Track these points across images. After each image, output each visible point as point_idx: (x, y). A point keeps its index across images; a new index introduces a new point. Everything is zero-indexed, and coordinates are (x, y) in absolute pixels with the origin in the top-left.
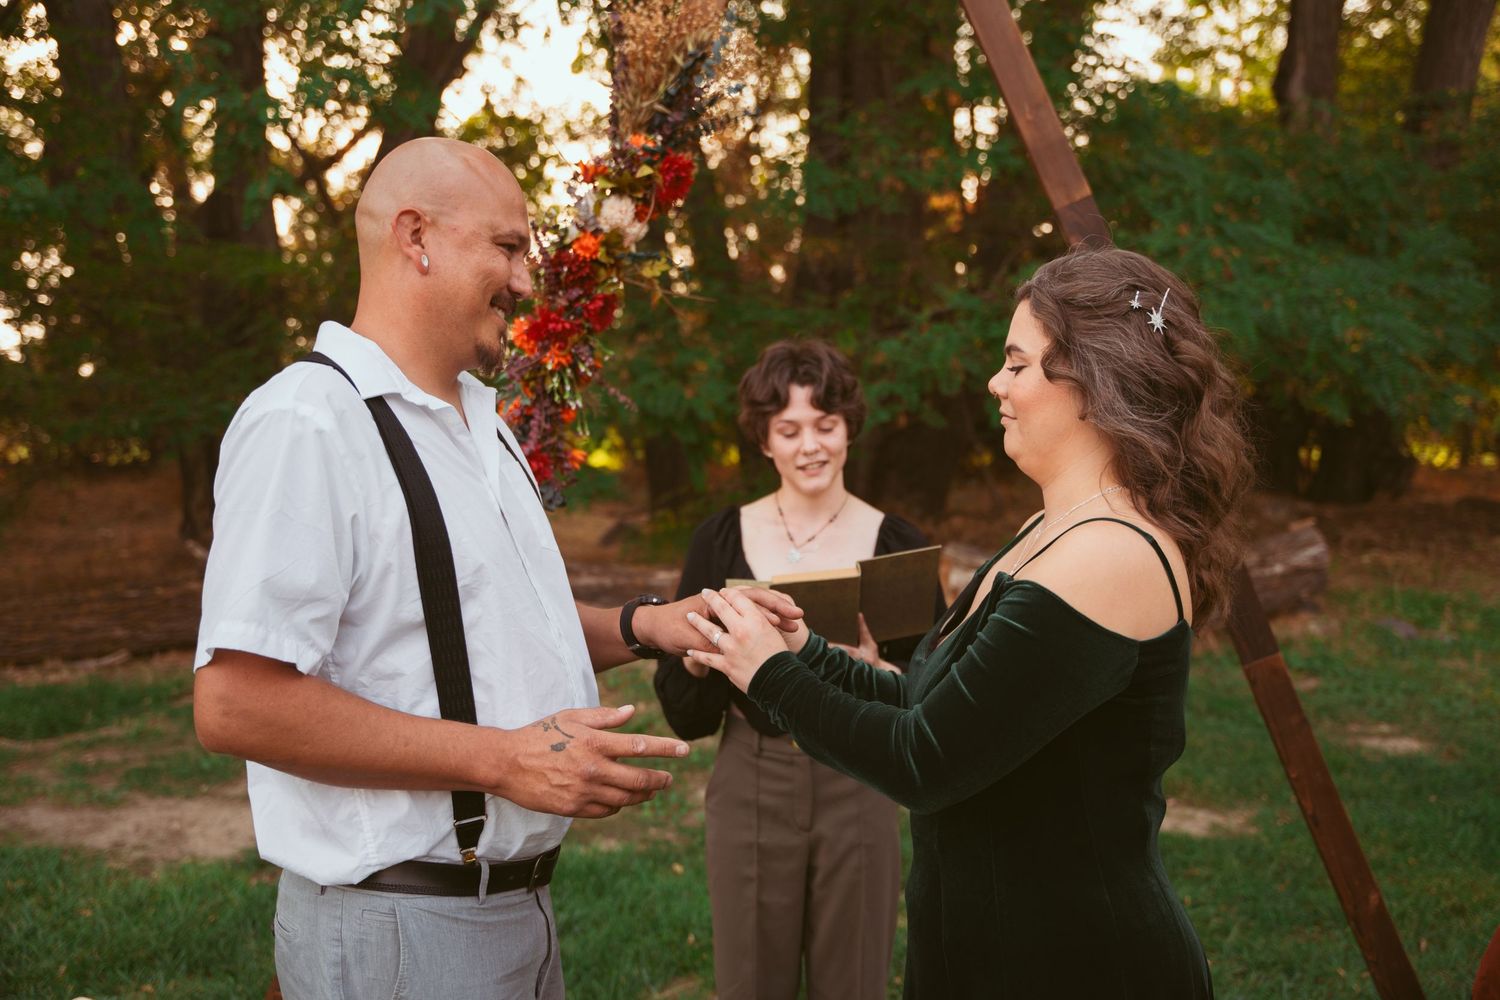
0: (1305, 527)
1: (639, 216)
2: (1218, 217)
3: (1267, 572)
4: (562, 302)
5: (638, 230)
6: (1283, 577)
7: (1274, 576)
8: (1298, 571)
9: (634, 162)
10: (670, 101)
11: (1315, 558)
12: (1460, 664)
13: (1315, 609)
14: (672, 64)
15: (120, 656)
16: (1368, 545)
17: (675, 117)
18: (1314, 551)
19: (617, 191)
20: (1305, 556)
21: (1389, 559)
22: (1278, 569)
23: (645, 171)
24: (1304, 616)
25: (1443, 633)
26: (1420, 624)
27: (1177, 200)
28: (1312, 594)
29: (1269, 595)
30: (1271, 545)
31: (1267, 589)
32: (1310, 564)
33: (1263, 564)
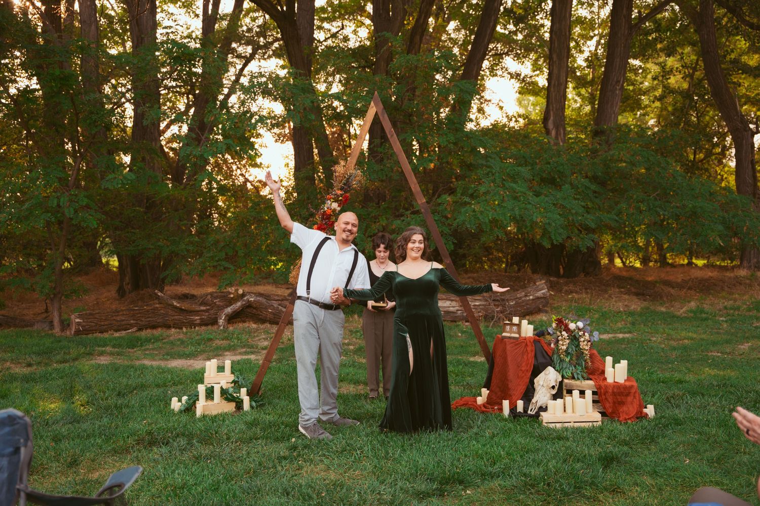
0: (541, 283)
1: (339, 206)
2: (504, 180)
3: (528, 298)
4: (324, 222)
5: (339, 209)
6: (533, 300)
7: (529, 300)
8: (538, 298)
9: (338, 196)
10: (344, 184)
11: (544, 294)
13: (546, 312)
14: (345, 177)
15: (135, 329)
16: (572, 292)
17: (346, 187)
18: (544, 291)
19: (335, 202)
20: (539, 294)
22: (531, 297)
23: (341, 198)
24: (542, 314)
27: (490, 175)
28: (544, 306)
29: (528, 306)
30: (529, 290)
31: (528, 304)
32: (542, 296)
33: (526, 296)
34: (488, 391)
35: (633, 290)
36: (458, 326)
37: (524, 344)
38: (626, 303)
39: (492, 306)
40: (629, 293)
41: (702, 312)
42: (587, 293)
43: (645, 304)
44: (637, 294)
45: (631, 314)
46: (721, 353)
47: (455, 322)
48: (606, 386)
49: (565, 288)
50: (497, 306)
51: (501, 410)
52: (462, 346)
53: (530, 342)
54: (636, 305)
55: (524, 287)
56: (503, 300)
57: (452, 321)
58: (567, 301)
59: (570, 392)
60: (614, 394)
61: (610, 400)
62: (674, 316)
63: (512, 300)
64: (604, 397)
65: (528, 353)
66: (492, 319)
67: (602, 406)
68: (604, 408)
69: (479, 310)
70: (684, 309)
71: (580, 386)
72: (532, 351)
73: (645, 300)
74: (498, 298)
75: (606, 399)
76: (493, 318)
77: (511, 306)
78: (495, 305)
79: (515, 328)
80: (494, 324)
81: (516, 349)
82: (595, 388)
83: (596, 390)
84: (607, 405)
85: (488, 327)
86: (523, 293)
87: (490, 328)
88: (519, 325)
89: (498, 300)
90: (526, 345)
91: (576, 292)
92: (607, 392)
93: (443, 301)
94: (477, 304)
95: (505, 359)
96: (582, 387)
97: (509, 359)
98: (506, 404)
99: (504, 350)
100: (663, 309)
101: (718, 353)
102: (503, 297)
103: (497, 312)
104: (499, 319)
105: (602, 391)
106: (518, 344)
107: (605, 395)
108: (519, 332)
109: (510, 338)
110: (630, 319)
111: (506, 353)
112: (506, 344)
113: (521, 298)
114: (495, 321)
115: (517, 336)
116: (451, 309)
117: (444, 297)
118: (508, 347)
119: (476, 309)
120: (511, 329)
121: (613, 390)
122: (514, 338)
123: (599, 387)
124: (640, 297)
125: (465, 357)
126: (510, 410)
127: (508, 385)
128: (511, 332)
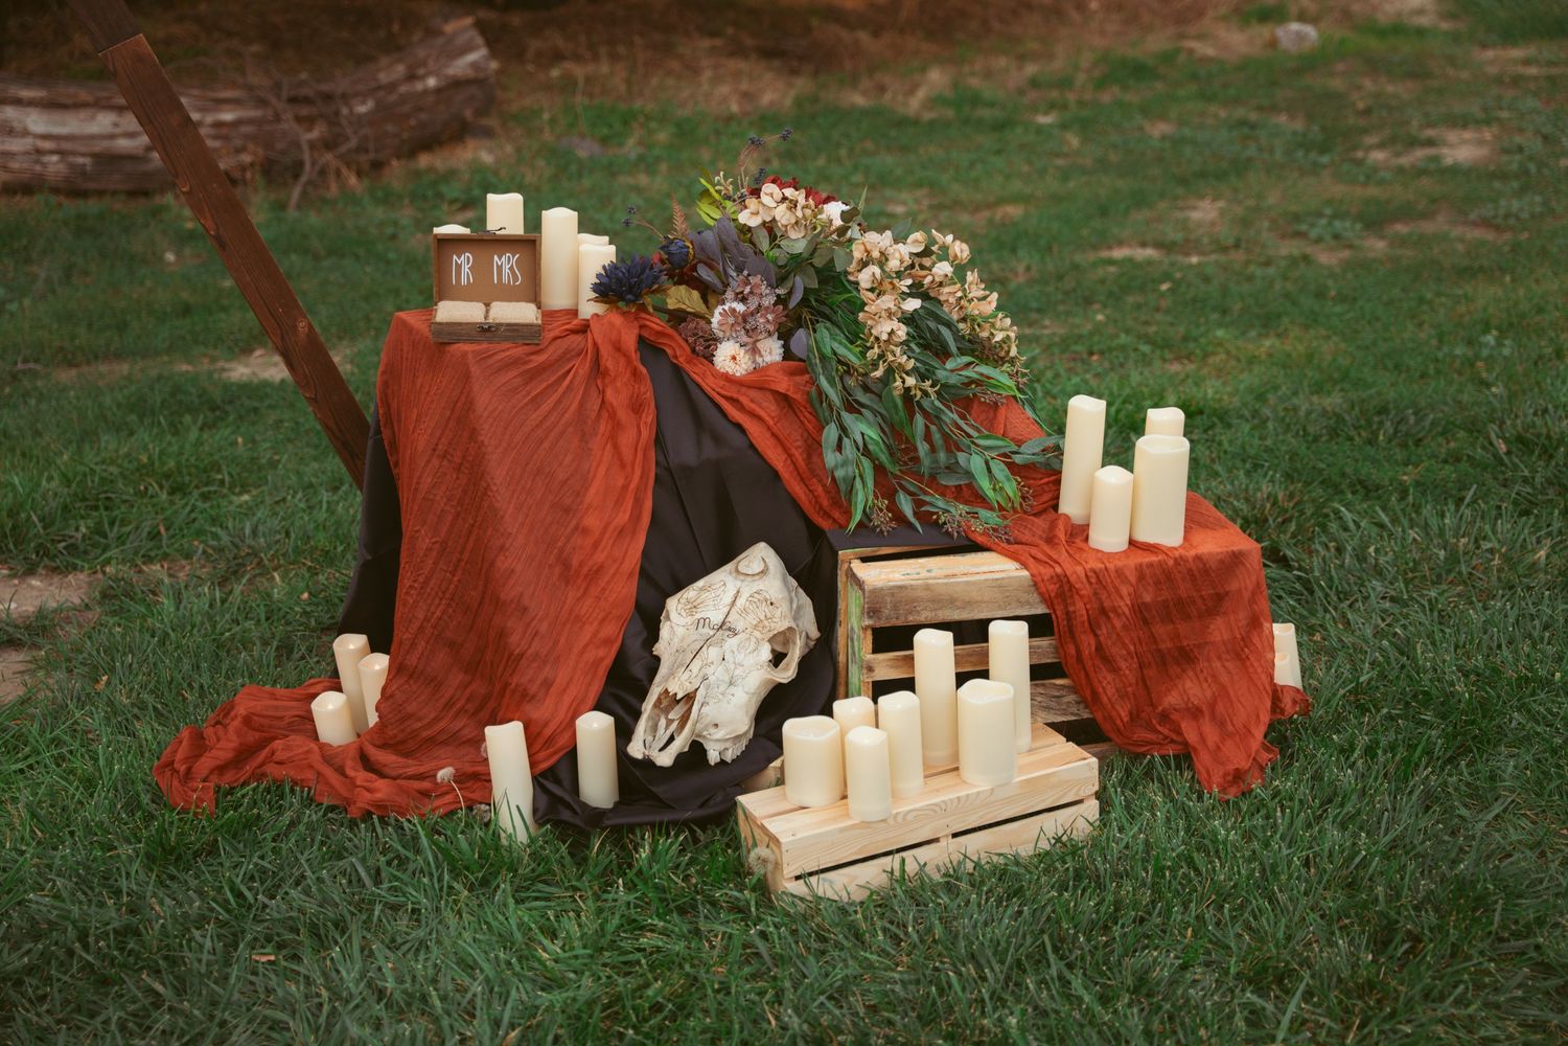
0: (460, 26)
3: (419, 86)
6: (438, 91)
7: (426, 92)
8: (457, 84)
11: (474, 65)
12: (643, 180)
13: (488, 133)
16: (558, 57)
18: (474, 58)
20: (461, 66)
21: (579, 71)
22: (432, 82)
24: (471, 143)
25: (631, 147)
26: (604, 141)
28: (479, 113)
29: (423, 116)
30: (421, 53)
31: (421, 109)
32: (470, 73)
33: (411, 77)
34: (380, 662)
35: (749, 42)
36: (156, 213)
37: (583, 368)
38: (744, 86)
39: (288, 124)
40: (737, 51)
41: (976, 100)
42: (614, 58)
43: (802, 85)
44: (768, 54)
45: (767, 120)
46: (1158, 245)
47: (146, 194)
48: (1098, 579)
49: (534, 45)
50: (308, 122)
51: (478, 778)
52: (186, 310)
53: (618, 348)
54: (776, 92)
55: (393, 47)
56: (328, 97)
57: (132, 194)
58: (548, 87)
59: (895, 638)
60: (1140, 611)
61: (1116, 651)
62: (902, 123)
63: (363, 96)
64: (1088, 643)
65: (617, 426)
66: (296, 176)
67: (1074, 689)
68: (1090, 698)
69: (238, 142)
70: (921, 94)
71: (952, 602)
72: (637, 408)
73: (794, 72)
74: (306, 91)
75: (1099, 648)
76: (297, 168)
77: (359, 121)
78: (299, 119)
79: (506, 264)
80: (304, 194)
81: (535, 401)
82: (1035, 597)
83: (1041, 610)
84: (1107, 684)
85: (281, 206)
86: (400, 69)
87: (292, 213)
88: (528, 244)
89: (307, 100)
90: (597, 369)
91: (577, 58)
92: (1103, 611)
93: (83, 114)
94: (228, 116)
95: (472, 470)
96: (968, 604)
97: (499, 472)
98: (506, 745)
99: (462, 416)
100: (859, 100)
101: (1144, 245)
102: (325, 87)
103: (312, 145)
104: (323, 172)
105: (1079, 607)
106: (543, 369)
107: (1093, 628)
108: (532, 289)
109: (487, 331)
110: (772, 140)
111: (473, 434)
112: (467, 377)
113: (392, 87)
114: (309, 182)
115: (523, 313)
116: (124, 144)
117: (84, 95)
118: (485, 399)
119: (225, 138)
120: (482, 269)
121: (1136, 595)
122: (515, 331)
123: (1057, 591)
124: (776, 63)
125: (205, 366)
126: (535, 779)
127: (502, 634)
128: (486, 292)
